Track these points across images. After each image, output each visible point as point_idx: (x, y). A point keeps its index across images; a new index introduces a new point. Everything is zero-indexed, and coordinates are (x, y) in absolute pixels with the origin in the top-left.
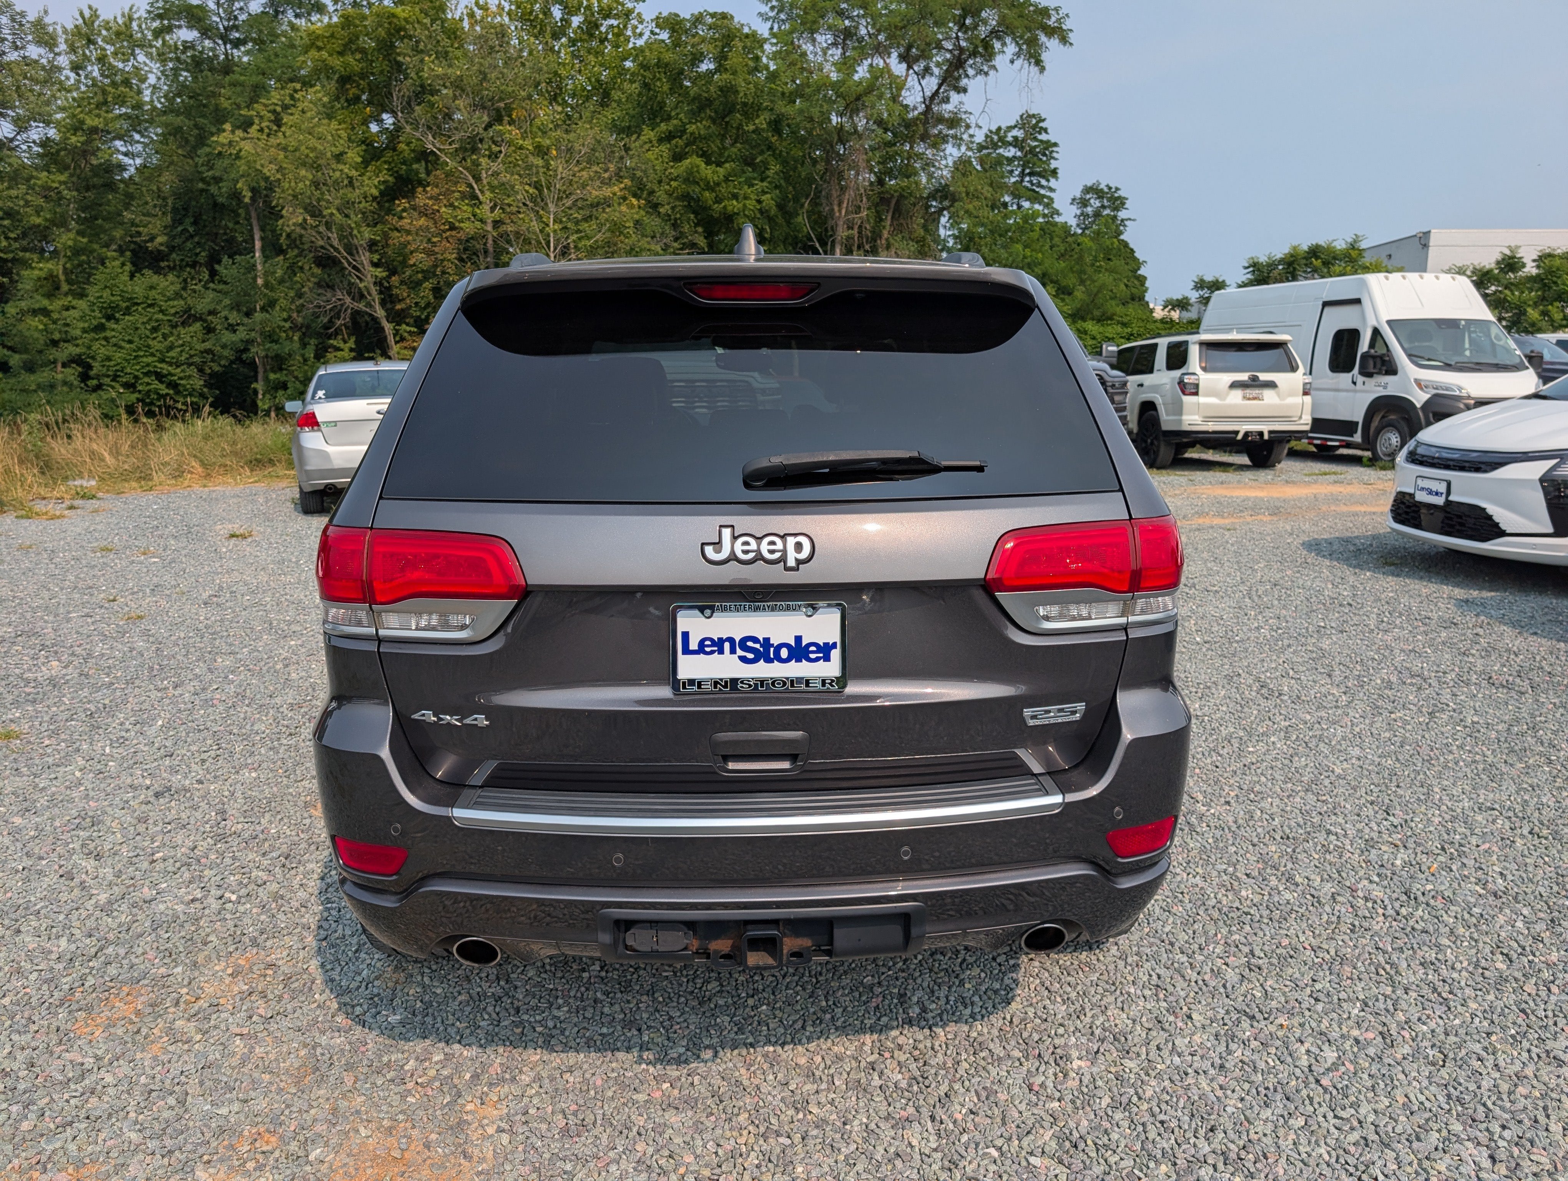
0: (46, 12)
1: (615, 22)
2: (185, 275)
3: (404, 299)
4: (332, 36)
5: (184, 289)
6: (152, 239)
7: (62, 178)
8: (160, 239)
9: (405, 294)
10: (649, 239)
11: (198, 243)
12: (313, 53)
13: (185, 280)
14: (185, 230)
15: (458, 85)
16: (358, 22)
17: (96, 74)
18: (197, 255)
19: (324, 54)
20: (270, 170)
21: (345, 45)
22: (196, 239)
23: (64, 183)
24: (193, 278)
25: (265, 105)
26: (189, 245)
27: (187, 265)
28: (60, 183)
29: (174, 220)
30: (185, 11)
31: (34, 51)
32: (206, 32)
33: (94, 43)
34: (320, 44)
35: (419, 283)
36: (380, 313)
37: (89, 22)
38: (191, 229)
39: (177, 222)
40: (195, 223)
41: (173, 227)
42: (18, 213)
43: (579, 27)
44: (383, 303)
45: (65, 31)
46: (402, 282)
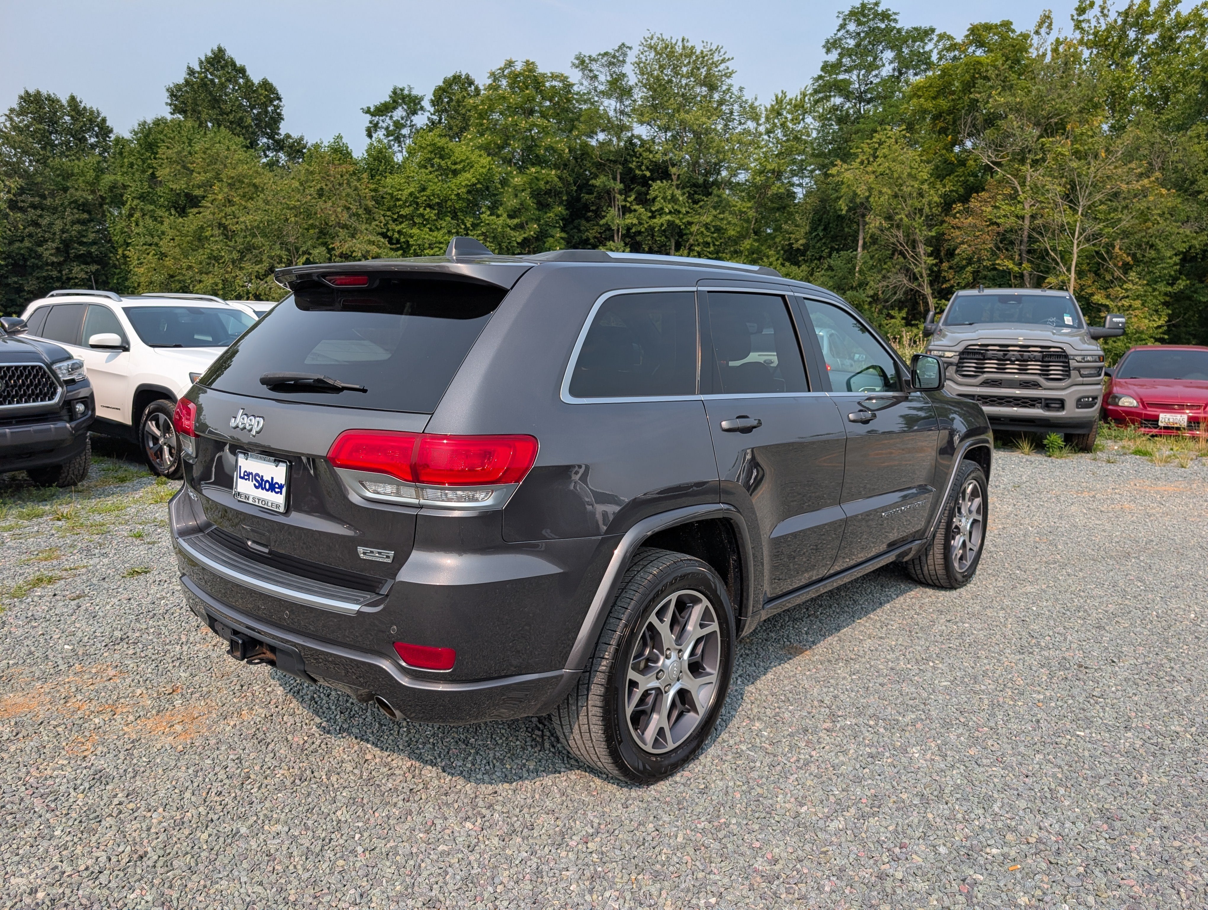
0: (756, 99)
1: (1191, 33)
2: (813, 265)
3: (949, 280)
4: (930, 86)
5: (812, 275)
6: (797, 240)
7: (749, 205)
8: (801, 242)
9: (951, 276)
10: (1179, 224)
11: (824, 243)
12: (915, 100)
13: (813, 269)
14: (818, 235)
15: (1017, 110)
16: (952, 72)
17: (780, 135)
18: (822, 251)
19: (922, 100)
20: (862, 191)
21: (938, 92)
22: (823, 241)
23: (751, 208)
24: (818, 268)
25: (868, 144)
26: (819, 245)
27: (816, 259)
28: (748, 208)
29: (812, 228)
30: (834, 85)
31: (751, 125)
32: (847, 96)
33: (781, 114)
34: (920, 93)
35: (963, 268)
36: (927, 290)
37: (779, 101)
38: (821, 234)
39: (814, 229)
40: (825, 230)
41: (811, 233)
42: (722, 228)
43: (1154, 43)
44: (931, 284)
45: (766, 110)
46: (950, 268)
